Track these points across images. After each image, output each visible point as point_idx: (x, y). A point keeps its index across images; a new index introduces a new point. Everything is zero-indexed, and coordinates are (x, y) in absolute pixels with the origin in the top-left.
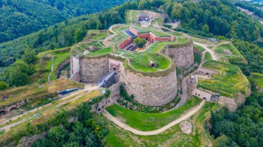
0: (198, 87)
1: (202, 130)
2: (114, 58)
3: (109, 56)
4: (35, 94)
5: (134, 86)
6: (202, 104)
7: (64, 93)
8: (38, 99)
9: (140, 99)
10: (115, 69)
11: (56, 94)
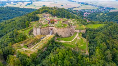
0: (76, 29)
1: (82, 37)
2: (50, 26)
3: (49, 26)
4: (34, 40)
5: (61, 32)
6: (78, 33)
7: (42, 38)
8: (36, 41)
9: (63, 36)
10: (51, 30)
11: (40, 39)
